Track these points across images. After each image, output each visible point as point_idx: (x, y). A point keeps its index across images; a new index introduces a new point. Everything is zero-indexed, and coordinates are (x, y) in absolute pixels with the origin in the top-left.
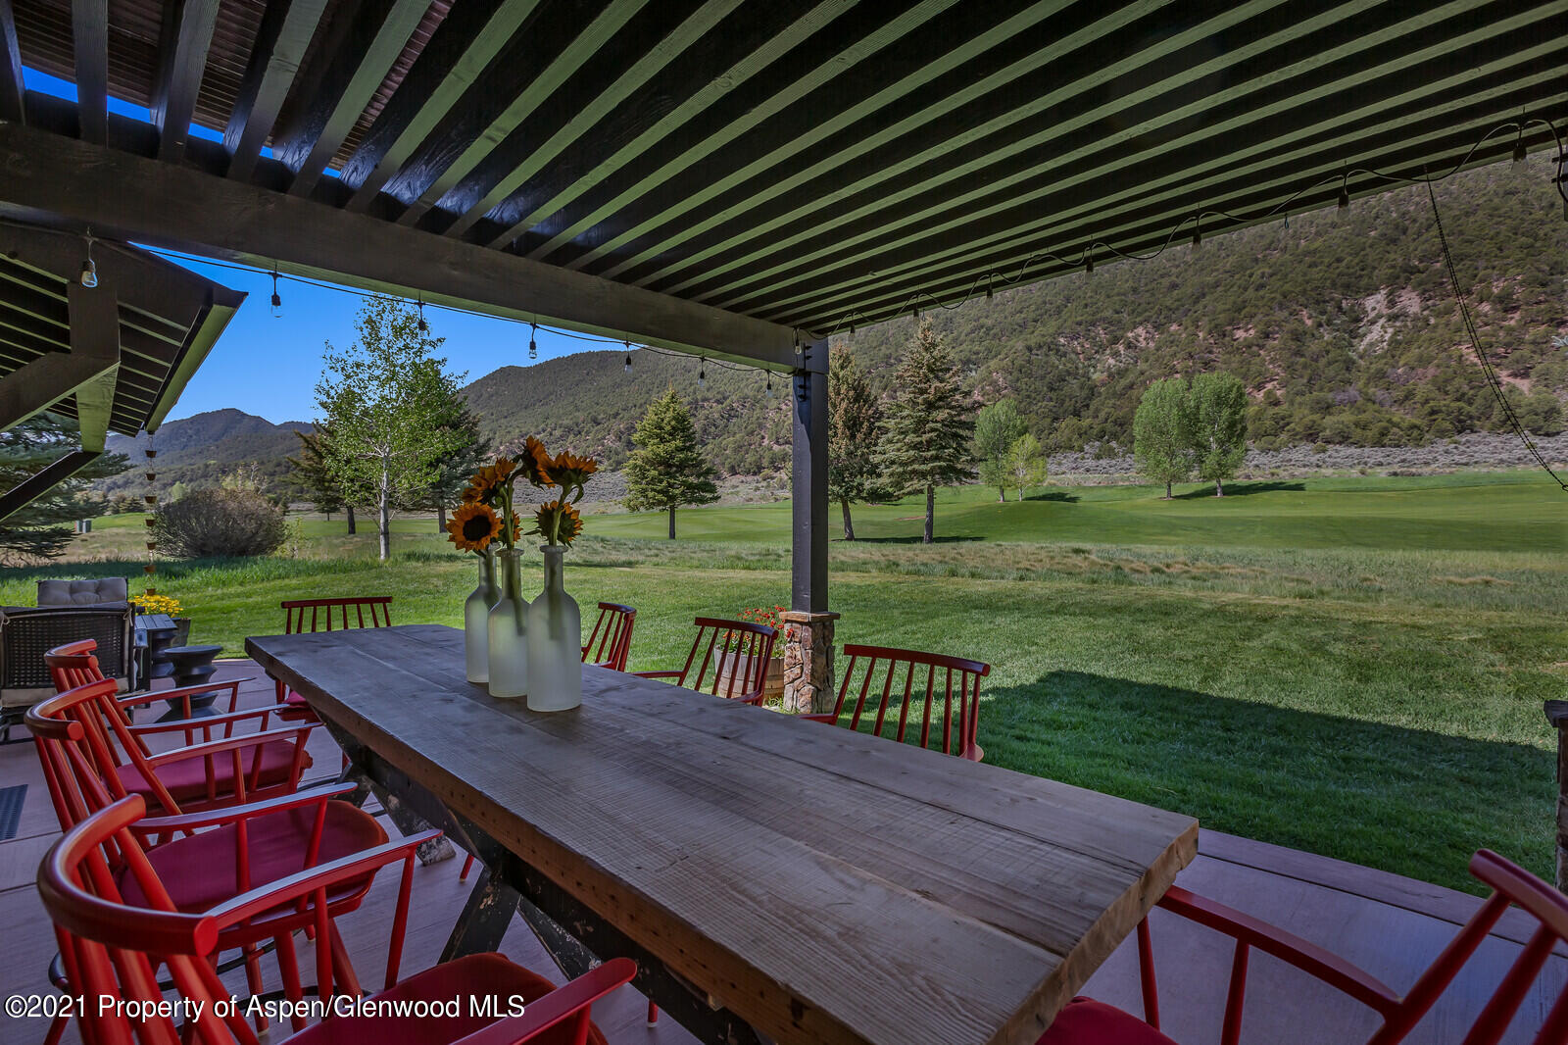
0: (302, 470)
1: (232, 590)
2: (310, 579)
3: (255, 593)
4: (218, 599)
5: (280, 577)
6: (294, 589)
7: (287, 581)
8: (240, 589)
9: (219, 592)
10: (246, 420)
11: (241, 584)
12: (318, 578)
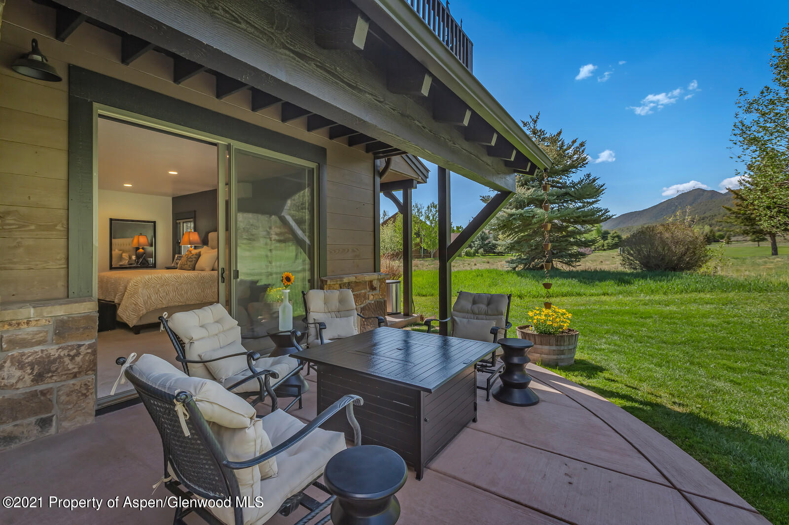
0: (734, 213)
1: (657, 297)
2: (724, 295)
3: (673, 303)
4: (645, 304)
5: (696, 290)
6: (707, 303)
7: (702, 295)
8: (665, 298)
9: (648, 298)
10: (706, 193)
11: (665, 293)
12: (731, 295)
